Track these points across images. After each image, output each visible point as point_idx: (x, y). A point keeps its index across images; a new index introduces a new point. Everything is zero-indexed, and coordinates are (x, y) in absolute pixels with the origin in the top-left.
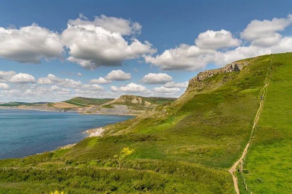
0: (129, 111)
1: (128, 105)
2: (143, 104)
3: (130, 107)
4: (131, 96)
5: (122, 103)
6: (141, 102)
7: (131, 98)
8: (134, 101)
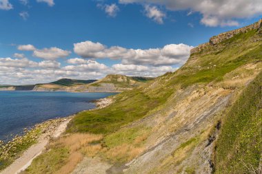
0: (115, 88)
1: (115, 83)
2: (128, 82)
3: (117, 85)
4: (117, 75)
5: (108, 82)
6: (126, 80)
7: (117, 77)
8: (120, 80)
